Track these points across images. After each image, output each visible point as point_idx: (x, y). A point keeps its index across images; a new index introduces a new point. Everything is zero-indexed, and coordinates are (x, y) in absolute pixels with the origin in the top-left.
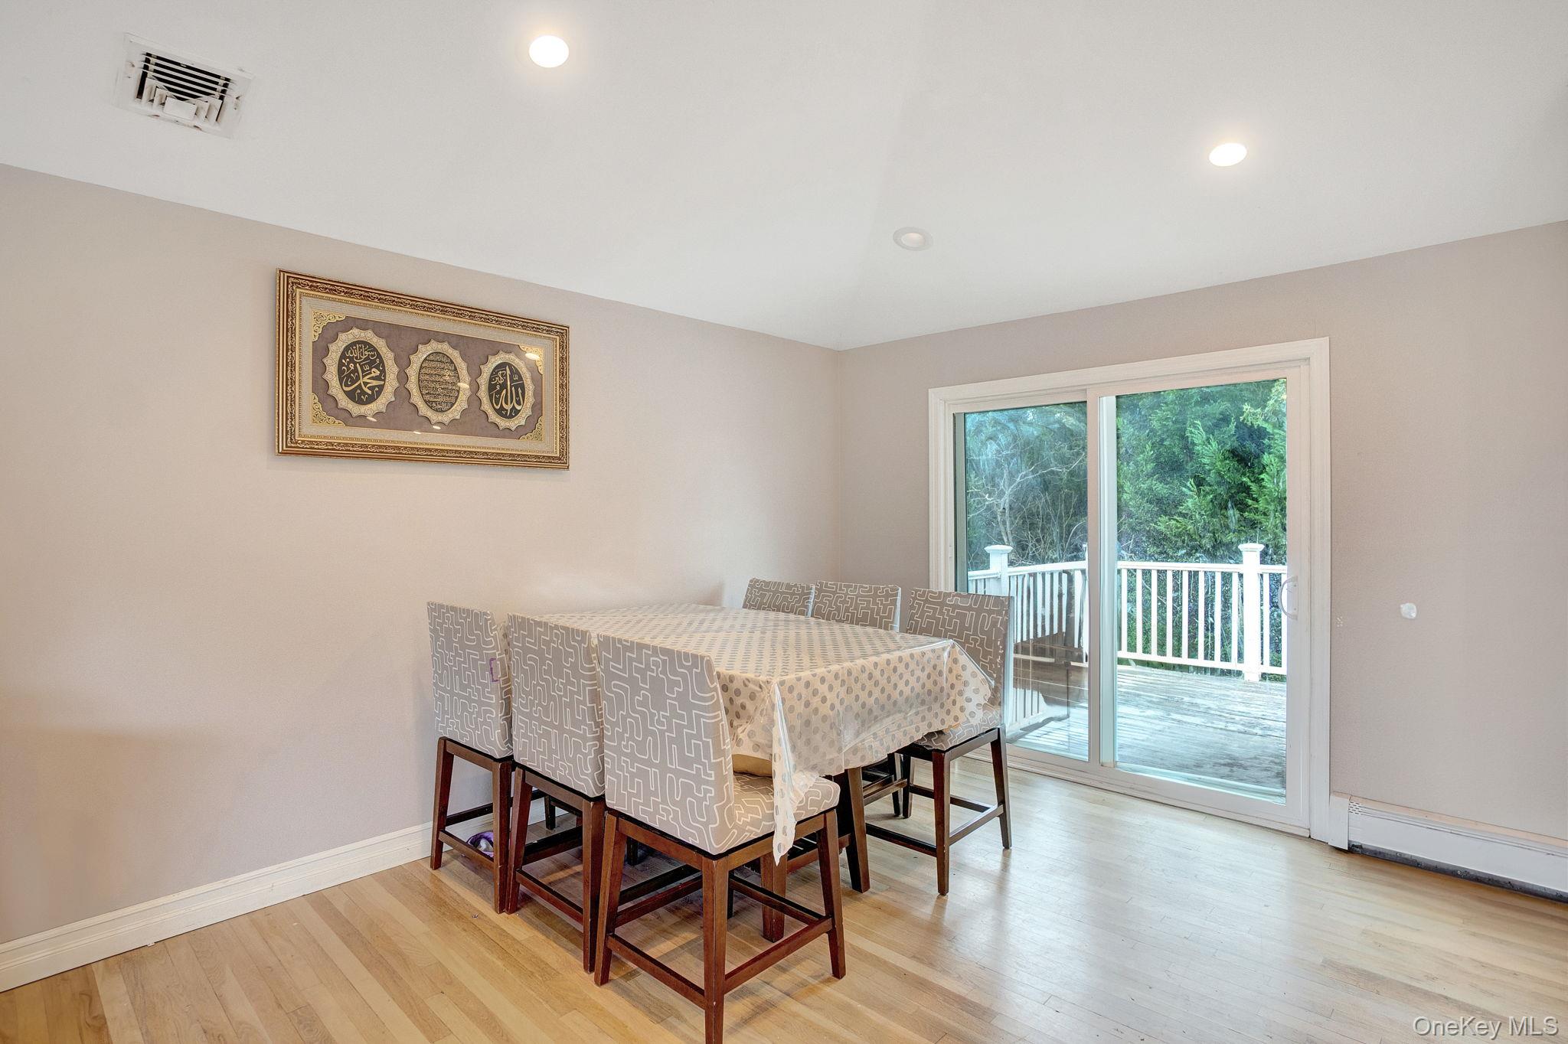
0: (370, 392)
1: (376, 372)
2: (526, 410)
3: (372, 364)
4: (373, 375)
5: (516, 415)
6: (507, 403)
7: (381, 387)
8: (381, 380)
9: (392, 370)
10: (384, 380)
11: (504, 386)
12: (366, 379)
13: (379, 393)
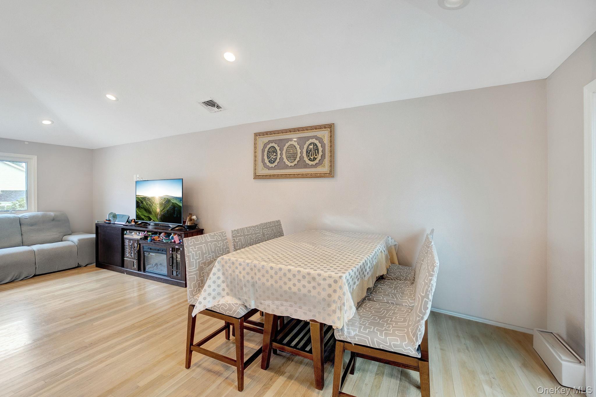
0: (273, 160)
1: (275, 154)
2: (319, 157)
3: (274, 152)
4: (274, 155)
5: (315, 160)
6: (312, 156)
7: (276, 158)
8: (276, 156)
9: (279, 152)
10: (277, 156)
11: (311, 151)
12: (272, 157)
13: (276, 160)
